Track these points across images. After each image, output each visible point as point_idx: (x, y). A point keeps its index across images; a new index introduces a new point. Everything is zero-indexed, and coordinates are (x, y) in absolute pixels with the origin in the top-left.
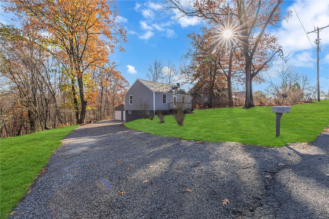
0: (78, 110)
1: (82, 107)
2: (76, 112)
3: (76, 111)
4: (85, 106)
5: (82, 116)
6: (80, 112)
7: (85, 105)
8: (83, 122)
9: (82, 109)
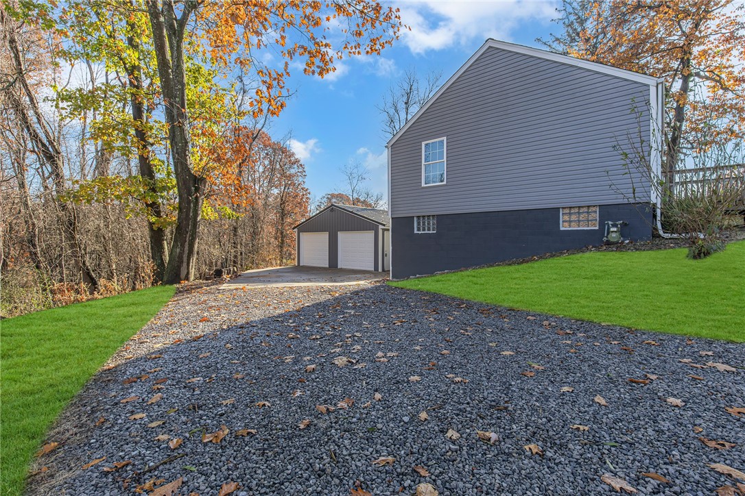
0: (158, 214)
1: (180, 203)
2: (151, 224)
3: (153, 219)
4: (197, 198)
5: (183, 246)
6: (169, 224)
7: (197, 190)
8: (183, 275)
9: (180, 209)
